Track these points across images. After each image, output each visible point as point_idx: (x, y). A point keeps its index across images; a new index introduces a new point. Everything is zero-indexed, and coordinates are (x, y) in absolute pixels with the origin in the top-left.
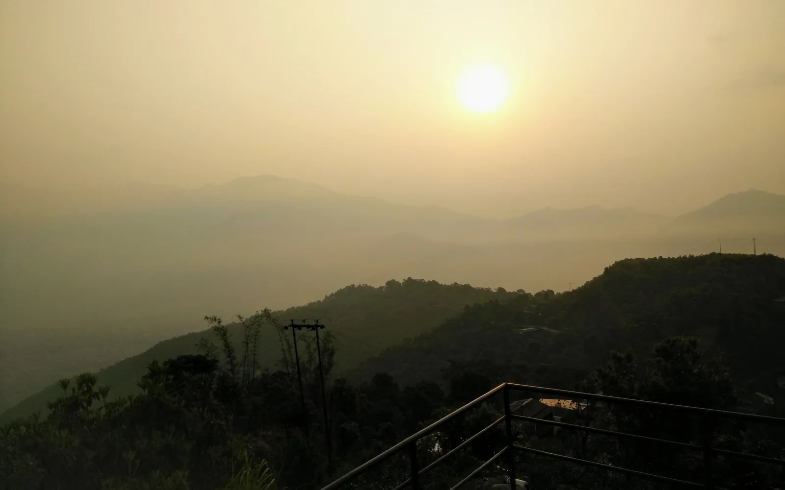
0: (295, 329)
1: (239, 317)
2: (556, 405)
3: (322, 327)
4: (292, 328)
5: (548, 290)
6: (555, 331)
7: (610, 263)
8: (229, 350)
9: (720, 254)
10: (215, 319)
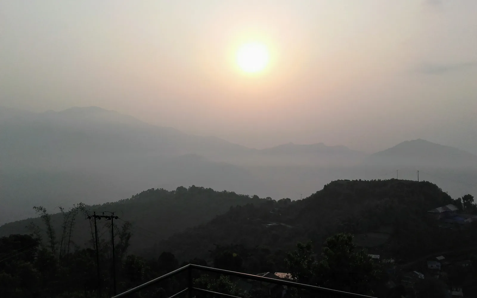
0: (96, 219)
1: (61, 208)
2: (285, 277)
3: (117, 218)
4: (94, 218)
5: (287, 199)
6: (290, 226)
7: (328, 182)
8: (51, 231)
9: (397, 180)
10: (42, 209)
